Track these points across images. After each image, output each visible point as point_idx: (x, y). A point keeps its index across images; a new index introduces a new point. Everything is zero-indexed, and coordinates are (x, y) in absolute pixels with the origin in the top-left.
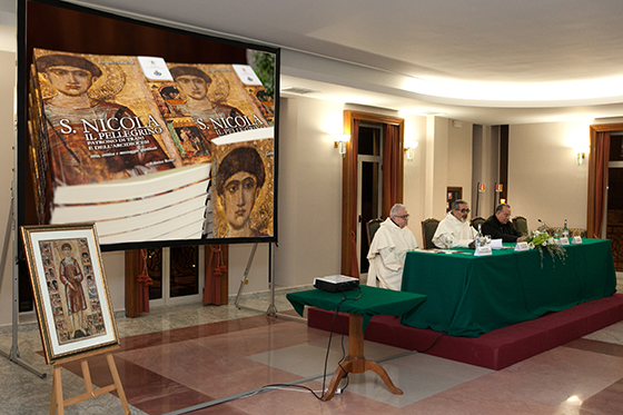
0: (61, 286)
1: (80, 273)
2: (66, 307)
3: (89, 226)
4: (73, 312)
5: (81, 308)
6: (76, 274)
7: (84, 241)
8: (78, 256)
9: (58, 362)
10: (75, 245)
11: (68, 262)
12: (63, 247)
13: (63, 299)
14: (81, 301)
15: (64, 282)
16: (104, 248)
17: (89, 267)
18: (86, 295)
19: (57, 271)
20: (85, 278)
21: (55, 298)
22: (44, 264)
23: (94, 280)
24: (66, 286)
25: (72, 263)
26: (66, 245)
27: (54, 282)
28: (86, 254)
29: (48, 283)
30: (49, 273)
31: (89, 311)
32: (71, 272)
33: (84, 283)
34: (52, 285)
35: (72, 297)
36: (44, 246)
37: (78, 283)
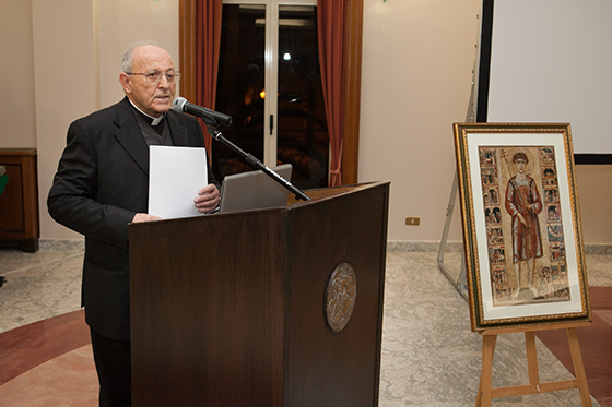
0: (506, 218)
1: (538, 200)
2: (510, 249)
3: (561, 128)
4: (520, 259)
5: (533, 255)
6: (532, 202)
7: (550, 151)
8: (537, 173)
10: (534, 156)
11: (521, 181)
12: (515, 158)
13: (507, 236)
14: (534, 243)
15: (510, 212)
16: (581, 159)
17: (553, 193)
18: (544, 236)
19: (503, 195)
20: (545, 208)
21: (495, 235)
22: (484, 181)
23: (559, 214)
24: (514, 218)
25: (527, 183)
26: (520, 156)
27: (496, 210)
28: (550, 172)
29: (487, 211)
30: (490, 196)
31: (545, 261)
32: (524, 198)
33: (542, 217)
34: (492, 215)
35: (520, 236)
36: (486, 154)
37: (533, 215)
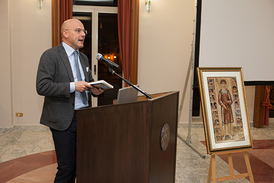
0: (219, 107)
1: (231, 99)
2: (221, 119)
3: (238, 69)
4: (225, 123)
5: (230, 122)
6: (228, 100)
7: (234, 79)
8: (230, 88)
9: (214, 154)
10: (228, 81)
11: (224, 91)
12: (221, 82)
13: (220, 114)
14: (230, 117)
15: (220, 104)
16: (247, 84)
17: (236, 96)
18: (234, 114)
19: (217, 97)
20: (234, 103)
21: (215, 113)
22: (210, 91)
23: (239, 105)
24: (222, 106)
25: (226, 92)
26: (223, 81)
27: (215, 103)
28: (235, 87)
29: (211, 104)
30: (212, 97)
31: (235, 124)
32: (225, 98)
33: (233, 106)
34: (213, 105)
35: (225, 114)
36: (210, 80)
37: (229, 105)
